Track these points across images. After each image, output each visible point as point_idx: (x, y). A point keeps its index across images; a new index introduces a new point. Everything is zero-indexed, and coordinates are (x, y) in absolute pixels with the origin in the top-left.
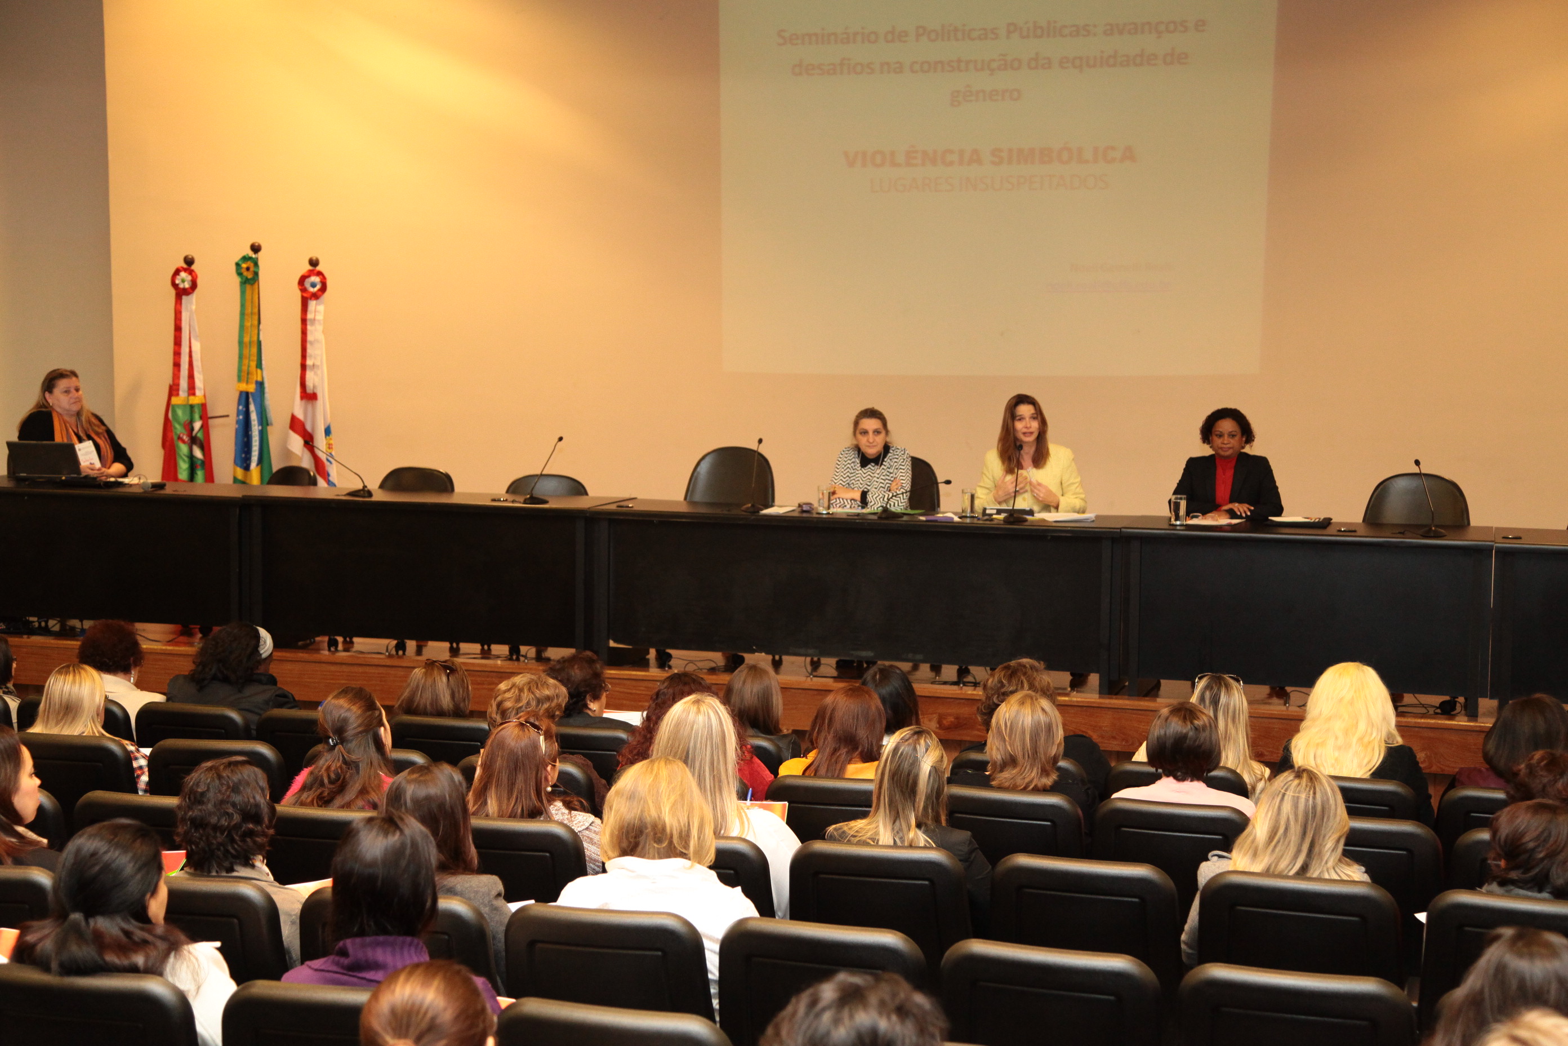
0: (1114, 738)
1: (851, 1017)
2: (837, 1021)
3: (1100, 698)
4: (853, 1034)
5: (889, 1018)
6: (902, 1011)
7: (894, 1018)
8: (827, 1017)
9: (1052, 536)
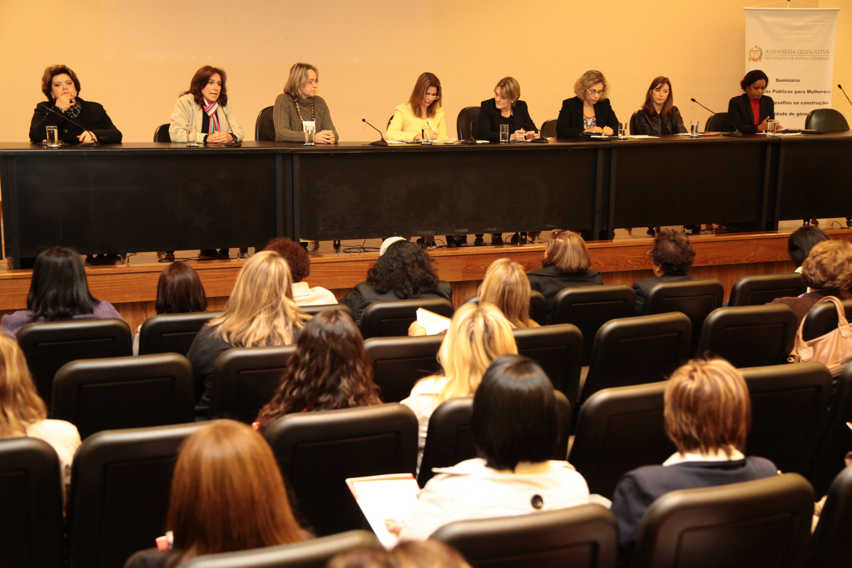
0: (611, 264)
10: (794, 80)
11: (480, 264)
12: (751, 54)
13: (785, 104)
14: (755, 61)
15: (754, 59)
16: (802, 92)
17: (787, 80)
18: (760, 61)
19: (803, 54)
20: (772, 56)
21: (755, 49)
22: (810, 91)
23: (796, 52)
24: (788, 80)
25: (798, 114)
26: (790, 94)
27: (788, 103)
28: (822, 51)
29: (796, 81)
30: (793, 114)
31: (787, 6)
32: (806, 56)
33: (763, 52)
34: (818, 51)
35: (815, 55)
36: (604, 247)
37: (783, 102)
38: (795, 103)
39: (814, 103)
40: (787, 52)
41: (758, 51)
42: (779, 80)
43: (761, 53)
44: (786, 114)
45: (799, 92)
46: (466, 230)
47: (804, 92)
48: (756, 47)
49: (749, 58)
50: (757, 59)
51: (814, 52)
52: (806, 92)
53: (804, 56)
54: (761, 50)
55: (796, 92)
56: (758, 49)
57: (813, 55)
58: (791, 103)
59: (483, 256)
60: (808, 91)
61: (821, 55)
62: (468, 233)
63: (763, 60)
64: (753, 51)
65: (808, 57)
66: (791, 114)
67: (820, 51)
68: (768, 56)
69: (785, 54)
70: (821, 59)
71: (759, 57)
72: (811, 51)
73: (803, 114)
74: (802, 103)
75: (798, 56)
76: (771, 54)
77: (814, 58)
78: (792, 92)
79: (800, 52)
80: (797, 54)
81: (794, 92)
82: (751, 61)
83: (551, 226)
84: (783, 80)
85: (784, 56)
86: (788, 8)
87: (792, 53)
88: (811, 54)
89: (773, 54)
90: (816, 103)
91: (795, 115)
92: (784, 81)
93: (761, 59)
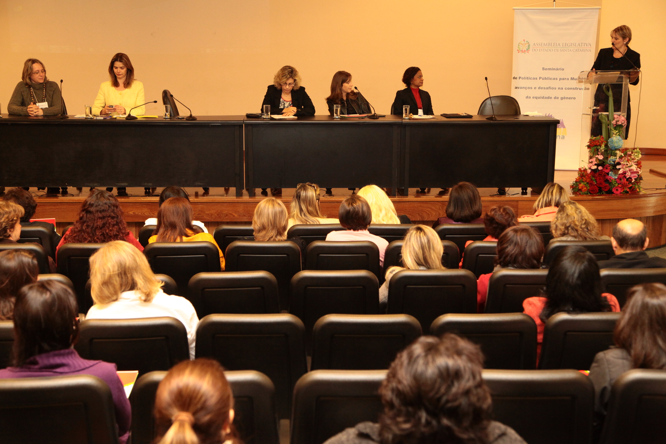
0: (245, 216)
1: (434, 361)
2: (427, 364)
3: (237, 198)
4: (436, 371)
5: (453, 358)
6: (459, 353)
7: (456, 357)
8: (421, 362)
9: (211, 125)
10: (559, 69)
11: (129, 210)
12: (520, 46)
13: (551, 89)
14: (523, 52)
15: (522, 51)
16: (566, 79)
17: (552, 69)
18: (528, 53)
19: (567, 47)
20: (538, 49)
21: (523, 42)
22: (573, 78)
23: (561, 45)
24: (554, 69)
25: (562, 98)
26: (555, 80)
27: (553, 88)
28: (585, 44)
29: (561, 70)
30: (558, 98)
31: (553, 6)
32: (570, 49)
33: (530, 45)
34: (581, 44)
35: (578, 47)
36: (237, 202)
37: (548, 87)
38: (559, 88)
39: (577, 89)
40: (553, 45)
41: (526, 44)
42: (545, 69)
43: (529, 46)
44: (551, 98)
45: (563, 79)
46: (126, 184)
47: (568, 79)
48: (524, 40)
49: (518, 50)
50: (525, 51)
51: (577, 45)
52: (570, 79)
53: (568, 48)
54: (529, 43)
55: (560, 79)
56: (526, 42)
57: (577, 47)
58: (555, 88)
59: (131, 204)
60: (571, 78)
61: (584, 47)
62: (128, 186)
63: (530, 52)
64: (522, 44)
65: (572, 49)
66: (555, 98)
67: (583, 44)
68: (535, 48)
69: (550, 47)
70: (584, 50)
71: (527, 50)
72: (575, 44)
73: (566, 98)
74: (566, 89)
75: (562, 49)
76: (538, 47)
77: (578, 50)
78: (557, 79)
79: (564, 45)
80: (561, 46)
81: (558, 79)
82: (520, 53)
83: (199, 184)
84: (548, 69)
85: (550, 49)
86: (554, 8)
87: (557, 45)
88: (575, 47)
89: (539, 47)
90: (579, 89)
91: (560, 98)
92: (550, 70)
93: (529, 50)
